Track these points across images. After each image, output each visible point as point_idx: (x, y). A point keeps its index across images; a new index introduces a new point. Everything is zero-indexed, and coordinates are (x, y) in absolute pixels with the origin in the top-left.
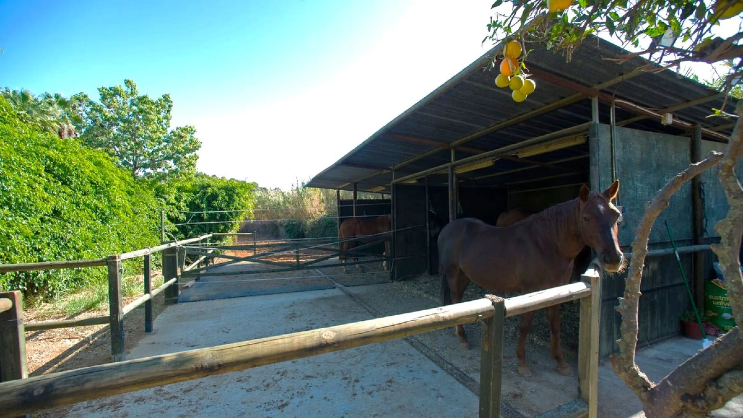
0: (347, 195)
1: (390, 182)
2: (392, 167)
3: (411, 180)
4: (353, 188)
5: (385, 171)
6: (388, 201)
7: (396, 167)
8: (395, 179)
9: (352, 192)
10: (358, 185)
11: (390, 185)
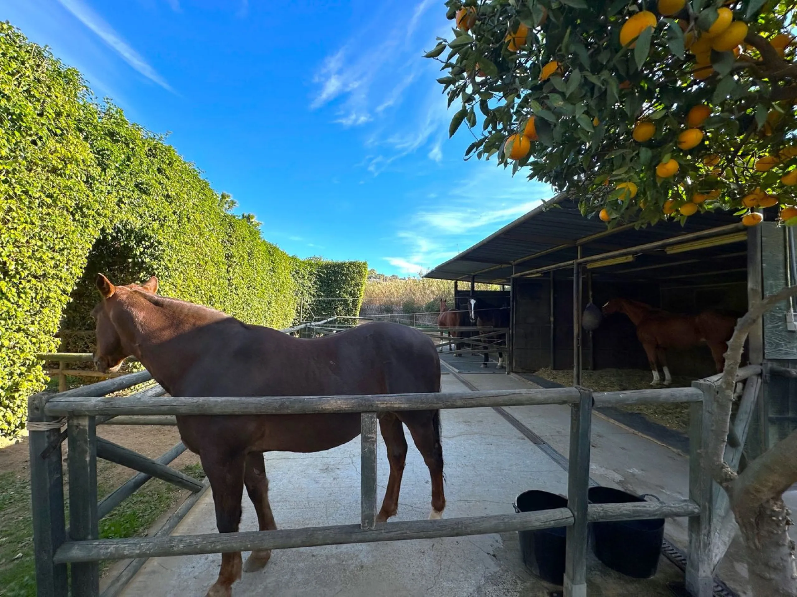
0: (464, 286)
1: (510, 276)
2: (512, 262)
3: (534, 274)
4: (471, 279)
5: (505, 266)
6: (508, 293)
7: (516, 262)
8: (515, 273)
9: (470, 283)
10: (475, 277)
11: (511, 277)
